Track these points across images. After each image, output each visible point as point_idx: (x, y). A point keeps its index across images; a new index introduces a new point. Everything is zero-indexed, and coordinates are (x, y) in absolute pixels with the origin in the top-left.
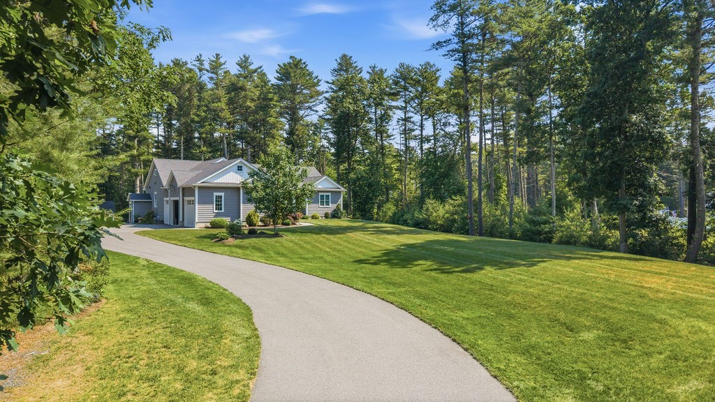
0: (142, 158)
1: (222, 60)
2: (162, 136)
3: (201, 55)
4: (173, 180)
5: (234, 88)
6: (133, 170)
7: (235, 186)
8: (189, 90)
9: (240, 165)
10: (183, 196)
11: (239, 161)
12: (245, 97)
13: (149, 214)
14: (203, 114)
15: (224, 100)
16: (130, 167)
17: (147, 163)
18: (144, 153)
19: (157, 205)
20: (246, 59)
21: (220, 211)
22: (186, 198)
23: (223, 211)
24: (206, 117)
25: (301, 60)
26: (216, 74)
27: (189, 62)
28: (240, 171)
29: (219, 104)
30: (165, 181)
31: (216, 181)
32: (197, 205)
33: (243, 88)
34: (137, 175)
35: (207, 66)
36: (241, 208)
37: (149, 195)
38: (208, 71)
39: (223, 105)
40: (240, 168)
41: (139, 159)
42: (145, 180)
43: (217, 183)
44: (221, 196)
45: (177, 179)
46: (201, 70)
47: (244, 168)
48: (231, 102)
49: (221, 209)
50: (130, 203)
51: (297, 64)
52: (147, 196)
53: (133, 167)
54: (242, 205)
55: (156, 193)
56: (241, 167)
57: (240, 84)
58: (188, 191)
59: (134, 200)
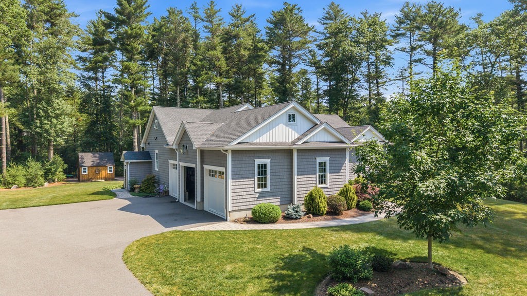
0: (140, 108)
1: (216, 8)
2: (157, 88)
3: (195, 4)
4: (184, 138)
5: (228, 37)
6: (131, 121)
7: (287, 147)
8: (184, 41)
9: (292, 112)
10: (202, 163)
11: (292, 106)
12: (239, 45)
13: (148, 180)
14: (199, 63)
15: (219, 48)
16: (128, 118)
17: (144, 114)
18: (141, 103)
19: (160, 167)
20: (238, 8)
21: (265, 190)
22: (206, 167)
23: (268, 189)
24: (202, 66)
25: (295, 5)
26: (211, 22)
27: (183, 10)
28: (292, 123)
29: (215, 52)
30: (171, 138)
31: (258, 141)
32: (230, 181)
33: (237, 37)
34: (134, 126)
35: (202, 14)
36: (296, 183)
37: (148, 153)
38: (202, 20)
39: (218, 53)
40: (292, 118)
41: (137, 109)
42: (143, 132)
43: (260, 144)
44: (265, 165)
45: (192, 136)
46: (196, 18)
47: (298, 117)
48: (225, 51)
49: (265, 186)
50: (125, 164)
51: (292, 9)
52: (146, 155)
53: (131, 118)
54: (296, 177)
55: (157, 151)
56: (294, 116)
57: (234, 33)
58: (213, 156)
59: (129, 161)
